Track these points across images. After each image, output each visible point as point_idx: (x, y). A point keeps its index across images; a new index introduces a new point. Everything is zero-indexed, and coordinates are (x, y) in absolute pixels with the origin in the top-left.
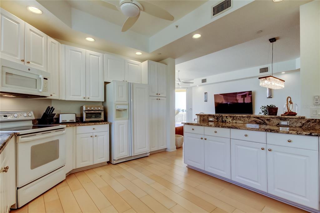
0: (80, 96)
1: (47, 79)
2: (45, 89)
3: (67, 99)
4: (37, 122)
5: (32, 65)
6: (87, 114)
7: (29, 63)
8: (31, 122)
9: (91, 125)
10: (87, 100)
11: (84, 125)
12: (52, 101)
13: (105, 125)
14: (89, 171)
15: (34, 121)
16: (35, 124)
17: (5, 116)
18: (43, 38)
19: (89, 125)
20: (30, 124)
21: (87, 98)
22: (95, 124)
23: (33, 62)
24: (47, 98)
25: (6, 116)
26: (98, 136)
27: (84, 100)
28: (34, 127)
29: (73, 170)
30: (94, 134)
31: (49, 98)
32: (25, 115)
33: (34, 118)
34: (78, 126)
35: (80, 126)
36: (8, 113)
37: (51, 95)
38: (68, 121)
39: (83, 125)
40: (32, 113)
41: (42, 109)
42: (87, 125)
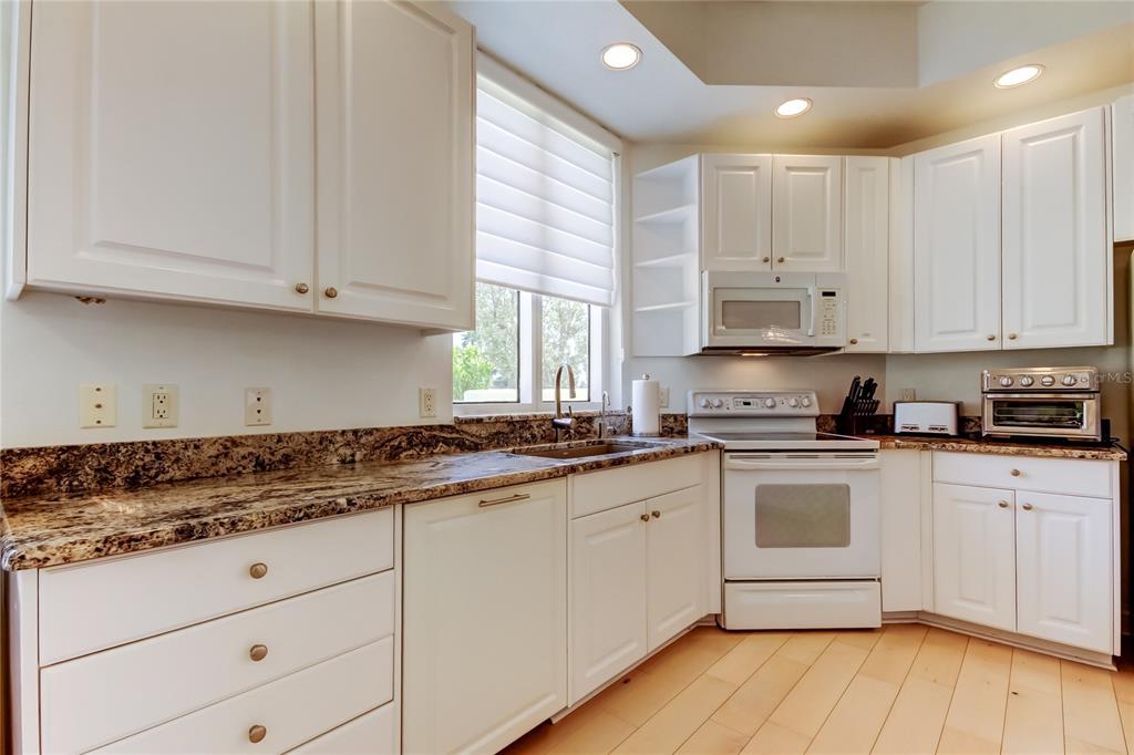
0: (973, 331)
1: (833, 294)
2: (829, 326)
3: (918, 350)
4: (833, 424)
5: (793, 265)
6: (996, 403)
7: (781, 260)
8: (813, 422)
9: (997, 453)
10: (1009, 345)
11: (965, 451)
12: (888, 358)
13: (1082, 462)
14: (994, 651)
15: (821, 421)
16: (825, 430)
17: (746, 404)
18: (829, 172)
19: (989, 452)
20: (811, 427)
21: (1006, 334)
22: (1018, 454)
23: (796, 254)
24: (842, 352)
25: (748, 404)
26: (1042, 510)
27: (995, 346)
28: (819, 438)
29: (923, 612)
30: (1022, 499)
31: (847, 351)
32: (793, 402)
33: (816, 411)
34: (938, 449)
35: (947, 450)
36: (754, 395)
37: (853, 342)
38: (924, 429)
39: (957, 451)
40: (814, 397)
41: (837, 385)
42: (979, 452)
